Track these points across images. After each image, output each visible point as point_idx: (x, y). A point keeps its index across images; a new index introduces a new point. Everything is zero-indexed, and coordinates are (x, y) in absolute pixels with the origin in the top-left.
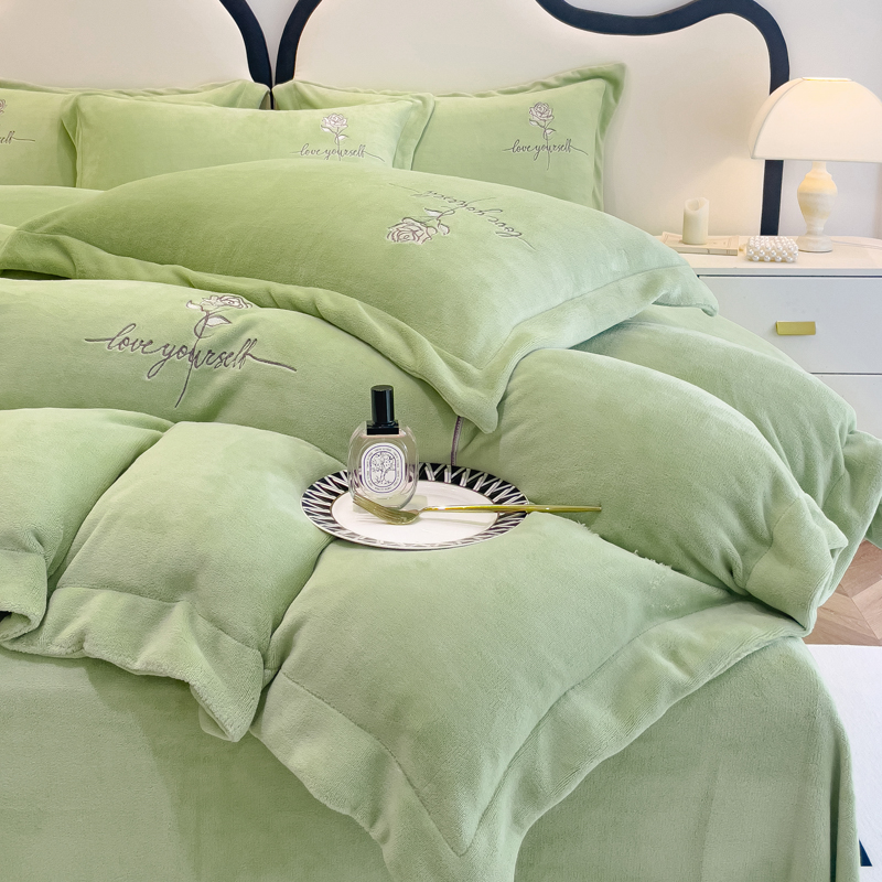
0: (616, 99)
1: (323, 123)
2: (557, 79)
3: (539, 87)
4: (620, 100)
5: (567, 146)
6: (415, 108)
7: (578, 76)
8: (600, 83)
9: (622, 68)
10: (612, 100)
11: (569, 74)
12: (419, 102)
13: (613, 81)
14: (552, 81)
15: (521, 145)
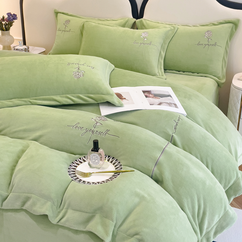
0: (236, 30)
1: (141, 35)
3: (211, 25)
4: (237, 30)
5: (215, 45)
6: (171, 30)
7: (224, 22)
8: (230, 25)
9: (239, 20)
10: (234, 30)
11: (222, 21)
12: (173, 28)
13: (235, 24)
14: (216, 23)
15: (200, 43)
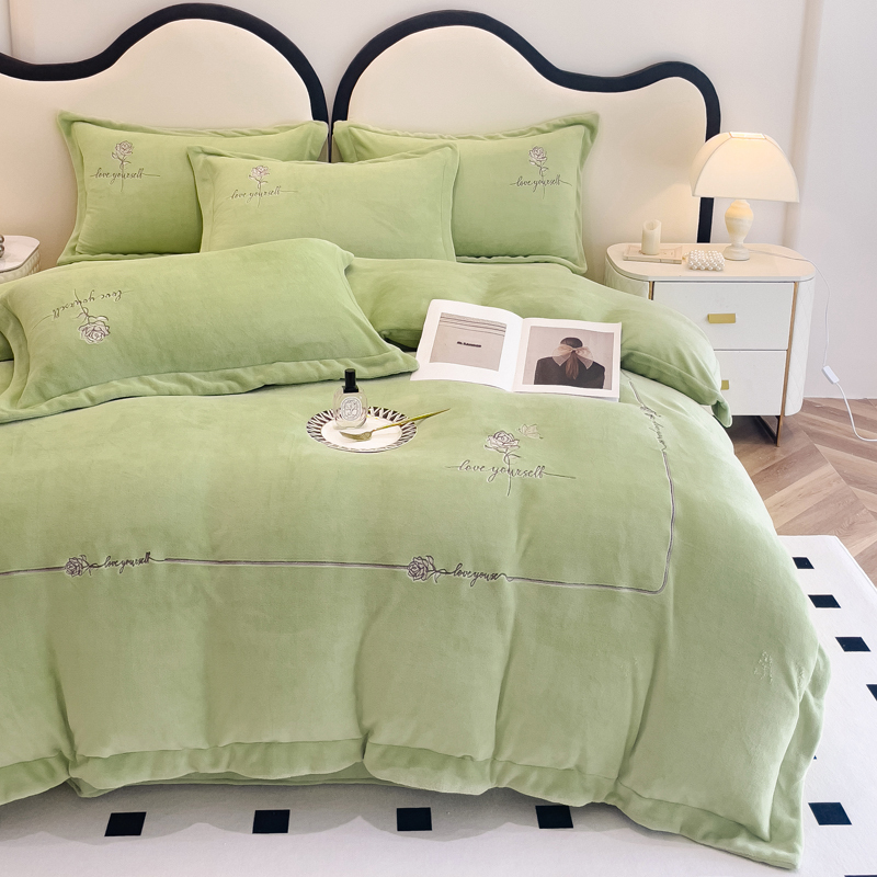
0: (592, 141)
2: (548, 125)
3: (535, 132)
4: (596, 140)
5: (557, 181)
7: (564, 123)
8: (581, 129)
9: (597, 117)
10: (589, 141)
11: (558, 122)
13: (590, 127)
15: (523, 180)
